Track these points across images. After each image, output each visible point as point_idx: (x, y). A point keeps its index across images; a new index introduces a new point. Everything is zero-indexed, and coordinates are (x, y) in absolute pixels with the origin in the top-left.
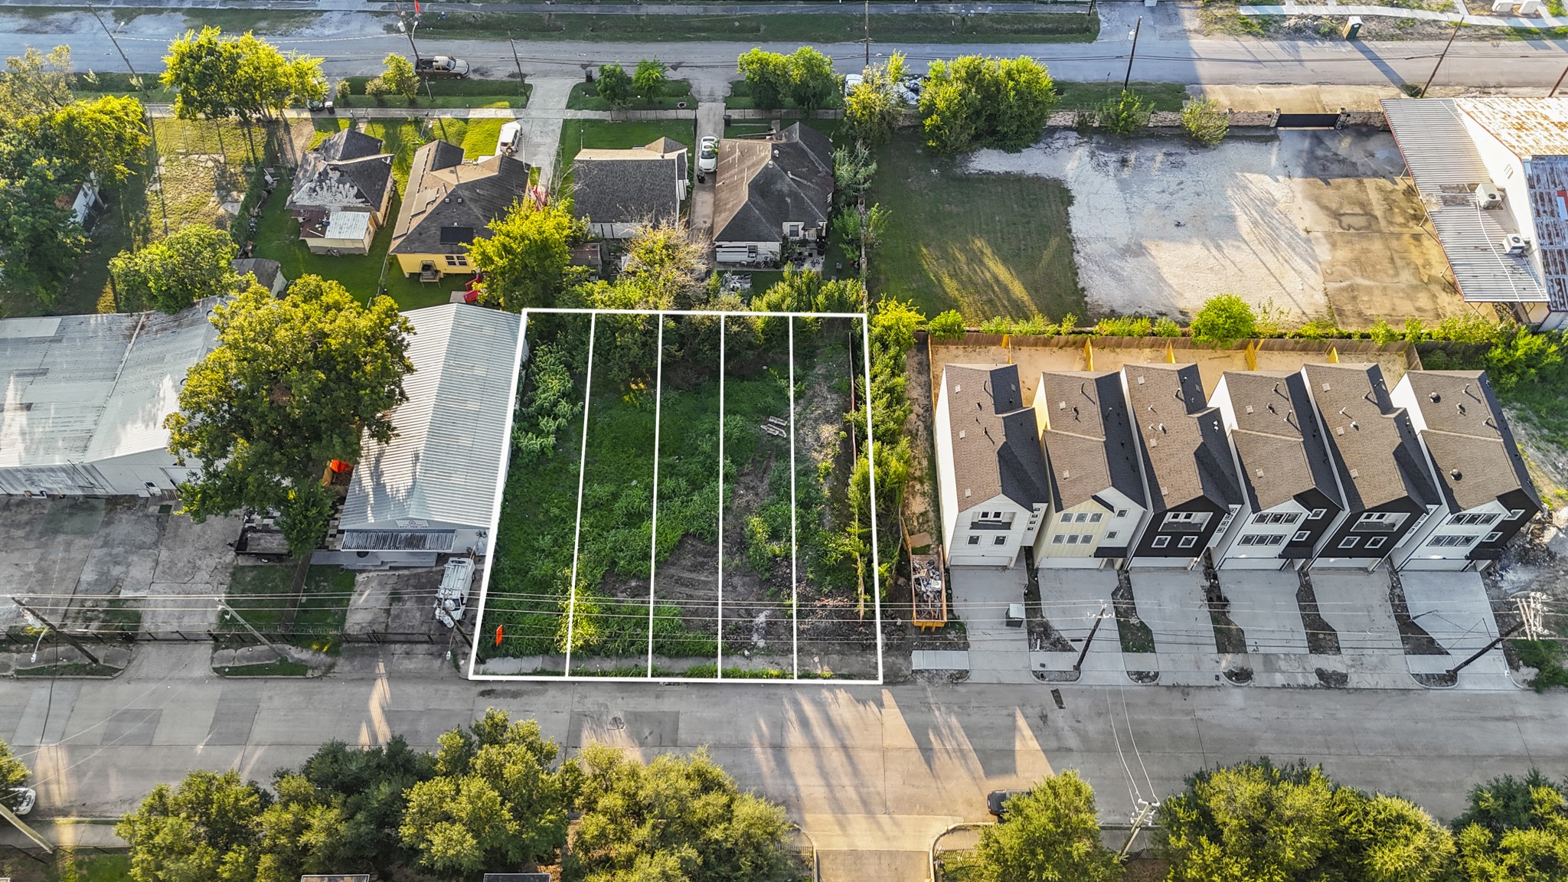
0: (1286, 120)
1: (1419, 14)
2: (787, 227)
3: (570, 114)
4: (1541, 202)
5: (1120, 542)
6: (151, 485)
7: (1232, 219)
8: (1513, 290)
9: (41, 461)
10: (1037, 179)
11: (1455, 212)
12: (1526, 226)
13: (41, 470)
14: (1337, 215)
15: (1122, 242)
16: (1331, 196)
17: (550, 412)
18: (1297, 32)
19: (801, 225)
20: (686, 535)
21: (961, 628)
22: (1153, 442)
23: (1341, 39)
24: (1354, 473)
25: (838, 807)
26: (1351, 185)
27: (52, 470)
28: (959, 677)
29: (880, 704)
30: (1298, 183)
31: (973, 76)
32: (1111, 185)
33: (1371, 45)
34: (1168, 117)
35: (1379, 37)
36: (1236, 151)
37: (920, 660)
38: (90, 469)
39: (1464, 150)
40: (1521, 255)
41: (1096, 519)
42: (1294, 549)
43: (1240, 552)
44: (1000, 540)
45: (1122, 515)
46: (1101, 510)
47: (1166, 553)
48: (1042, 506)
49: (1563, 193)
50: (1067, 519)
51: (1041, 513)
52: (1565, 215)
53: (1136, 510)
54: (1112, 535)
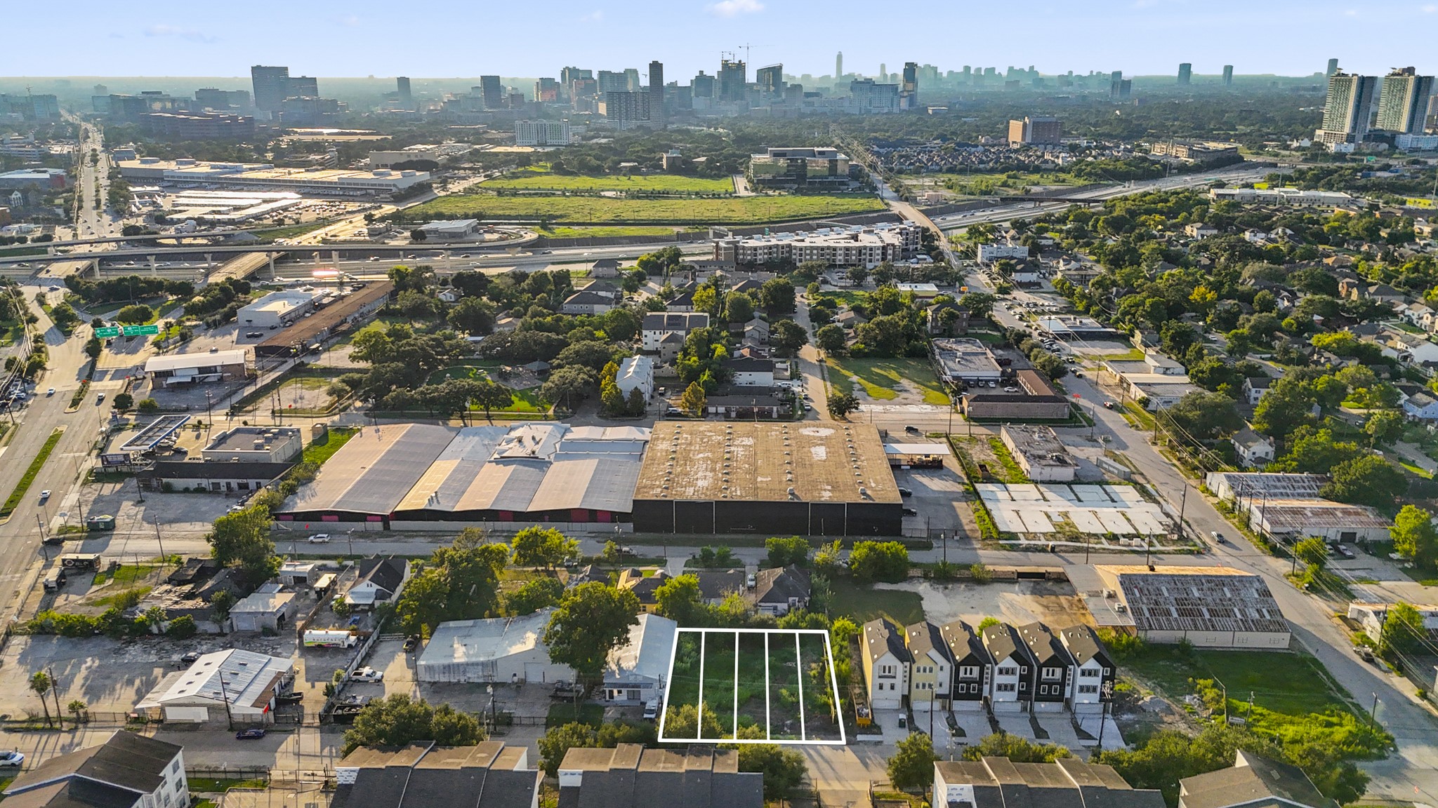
0: (1022, 575)
2: (791, 599)
3: (686, 569)
4: (1127, 591)
5: (945, 690)
6: (515, 675)
7: (998, 607)
8: (1120, 622)
9: (474, 660)
10: (906, 592)
11: (1094, 599)
12: (1123, 602)
13: (473, 664)
14: (1047, 607)
15: (947, 612)
16: (1044, 600)
17: (689, 655)
18: (1027, 549)
19: (797, 599)
20: (752, 696)
21: (879, 728)
22: (953, 645)
23: (1047, 552)
24: (1037, 654)
25: (825, 779)
26: (1053, 598)
27: (477, 664)
28: (880, 743)
29: (844, 750)
30: (1029, 597)
31: (872, 549)
32: (941, 595)
33: (1062, 554)
34: (966, 573)
35: (1066, 552)
36: (997, 586)
37: (859, 737)
38: (493, 664)
39: (1099, 580)
40: (1123, 611)
41: (931, 671)
42: (1022, 696)
43: (999, 697)
44: (892, 687)
45: (941, 669)
46: (932, 665)
47: (968, 697)
48: (907, 664)
49: (1136, 587)
50: (918, 671)
51: (908, 669)
52: (1138, 595)
53: (947, 666)
54: (941, 685)
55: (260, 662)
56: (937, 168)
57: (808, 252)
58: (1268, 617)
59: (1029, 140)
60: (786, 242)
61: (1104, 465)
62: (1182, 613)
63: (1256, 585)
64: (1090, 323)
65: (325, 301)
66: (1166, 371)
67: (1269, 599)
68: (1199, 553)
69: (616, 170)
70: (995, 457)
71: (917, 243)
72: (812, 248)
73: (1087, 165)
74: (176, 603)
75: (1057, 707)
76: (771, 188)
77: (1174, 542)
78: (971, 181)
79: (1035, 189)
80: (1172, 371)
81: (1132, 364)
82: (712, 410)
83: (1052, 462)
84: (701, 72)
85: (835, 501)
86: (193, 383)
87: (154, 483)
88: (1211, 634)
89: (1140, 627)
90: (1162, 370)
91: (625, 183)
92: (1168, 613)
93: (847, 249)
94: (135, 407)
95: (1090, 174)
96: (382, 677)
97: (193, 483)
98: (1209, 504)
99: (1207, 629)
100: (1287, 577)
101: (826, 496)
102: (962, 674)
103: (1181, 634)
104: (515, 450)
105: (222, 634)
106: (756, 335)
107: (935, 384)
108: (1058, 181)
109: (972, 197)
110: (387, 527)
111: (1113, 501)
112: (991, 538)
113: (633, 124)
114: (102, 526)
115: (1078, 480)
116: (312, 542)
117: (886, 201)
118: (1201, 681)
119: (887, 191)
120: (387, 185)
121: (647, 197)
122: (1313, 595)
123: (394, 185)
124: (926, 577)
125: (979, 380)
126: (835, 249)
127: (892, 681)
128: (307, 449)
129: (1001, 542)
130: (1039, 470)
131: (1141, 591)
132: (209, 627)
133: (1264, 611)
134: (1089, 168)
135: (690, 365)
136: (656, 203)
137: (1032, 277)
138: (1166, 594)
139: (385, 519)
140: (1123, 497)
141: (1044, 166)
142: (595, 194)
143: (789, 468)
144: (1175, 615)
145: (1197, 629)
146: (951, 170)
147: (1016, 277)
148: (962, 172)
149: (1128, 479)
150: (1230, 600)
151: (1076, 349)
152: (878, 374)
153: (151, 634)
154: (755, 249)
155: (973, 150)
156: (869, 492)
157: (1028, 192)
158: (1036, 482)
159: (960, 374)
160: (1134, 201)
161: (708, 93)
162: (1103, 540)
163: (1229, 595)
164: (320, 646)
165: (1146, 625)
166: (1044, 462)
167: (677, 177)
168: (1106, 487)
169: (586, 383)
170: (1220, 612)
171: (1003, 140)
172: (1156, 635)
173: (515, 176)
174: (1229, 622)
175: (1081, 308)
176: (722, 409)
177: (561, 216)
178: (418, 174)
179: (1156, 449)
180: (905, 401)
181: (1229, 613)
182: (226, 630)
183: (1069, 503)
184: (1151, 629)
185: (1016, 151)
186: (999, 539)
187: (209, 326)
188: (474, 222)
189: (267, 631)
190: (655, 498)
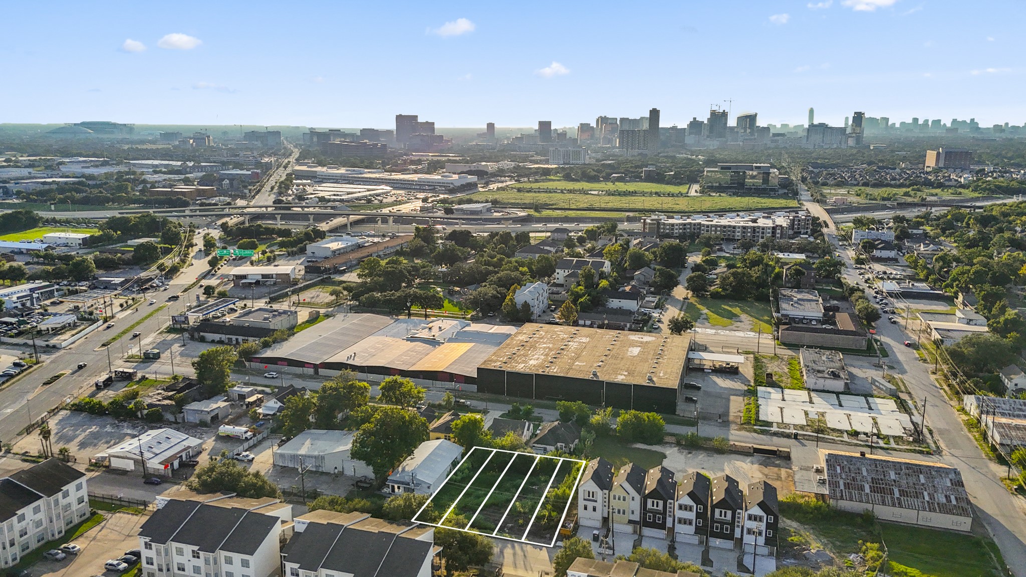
0: (757, 451)
1: (827, 436)
2: (559, 444)
4: (831, 467)
5: (636, 517)
6: (336, 468)
7: (725, 470)
8: (816, 490)
9: (313, 453)
10: (656, 451)
11: (804, 471)
12: (825, 476)
13: (309, 457)
14: (766, 475)
16: (767, 470)
17: (463, 471)
18: (775, 434)
19: (564, 445)
20: (493, 504)
22: (649, 482)
23: (791, 438)
24: (714, 498)
25: (515, 567)
27: (312, 457)
29: (541, 550)
30: (755, 467)
31: (636, 417)
32: (683, 457)
33: (802, 440)
34: (712, 445)
35: (807, 439)
36: (733, 456)
37: (562, 543)
38: (323, 458)
39: (814, 459)
40: (822, 482)
41: (624, 500)
42: (698, 530)
43: (679, 528)
44: (594, 509)
45: (633, 499)
46: (625, 495)
47: (653, 525)
48: (607, 492)
49: (839, 465)
50: (615, 498)
51: (607, 496)
52: (839, 471)
53: (638, 497)
54: (633, 512)
55: (180, 438)
56: (855, 183)
57: (713, 229)
58: (954, 502)
59: (941, 165)
60: (698, 221)
61: (877, 384)
62: (873, 490)
63: (952, 476)
64: (923, 287)
65: (366, 245)
66: (969, 322)
67: (960, 489)
68: (928, 453)
69: (607, 179)
70: (787, 370)
71: (807, 228)
72: (716, 226)
73: (983, 183)
74: (159, 400)
75: (729, 544)
76: (714, 192)
77: (909, 443)
78: (876, 192)
79: (929, 199)
80: (974, 322)
81: (943, 316)
82: (581, 322)
83: (827, 376)
84: (695, 119)
85: (625, 382)
86: (257, 283)
87: (196, 335)
88: (897, 510)
89: (833, 496)
90: (966, 321)
91: (610, 186)
92: (862, 488)
93: (744, 228)
94: (216, 294)
95: (985, 190)
96: (253, 458)
97: (217, 337)
98: (960, 420)
99: (894, 505)
100: (1002, 480)
101: (620, 378)
102: (649, 505)
103: (869, 507)
104: (425, 334)
105: (176, 423)
106: (642, 278)
107: (766, 318)
108: (956, 194)
109: (874, 202)
110: (316, 372)
111: (870, 408)
112: (749, 423)
113: (636, 152)
114: (151, 356)
115: (848, 391)
116: (266, 377)
117: (801, 202)
118: (868, 544)
119: (805, 195)
120: (447, 183)
121: (619, 195)
122: (1019, 496)
123: (452, 183)
124: (678, 444)
125: (804, 319)
126: (734, 227)
127: (594, 504)
128: (300, 325)
129: (755, 427)
130: (814, 381)
131: (842, 468)
132: (170, 417)
133: (953, 498)
134: (984, 185)
135: (577, 292)
136: (623, 198)
137: (892, 254)
138: (865, 473)
139: (316, 367)
140: (880, 407)
141: (947, 183)
142: (585, 192)
143: (604, 358)
144: (867, 490)
145: (884, 503)
146: (866, 184)
147: (876, 253)
148: (875, 186)
149: (894, 395)
150: (923, 484)
151: (900, 304)
152: (725, 309)
153: (137, 417)
154: (673, 225)
155: (891, 171)
156: (655, 379)
157: (923, 199)
158: (809, 389)
159: (788, 313)
160: (1011, 206)
161: (699, 133)
162: (845, 435)
163: (923, 480)
164: (228, 436)
165: (839, 495)
166: (820, 375)
167: (649, 184)
168: (870, 399)
169: (494, 297)
170: (910, 494)
171: (921, 166)
172: (845, 505)
173: (537, 181)
174: (917, 502)
175: (922, 276)
176: (588, 323)
177: (552, 205)
178: (469, 177)
179: (933, 377)
180: (736, 329)
181: (918, 495)
182: (179, 420)
183: (831, 407)
184: (842, 498)
185: (927, 173)
186: (755, 425)
187: (289, 255)
188: (489, 205)
189: (203, 424)
190: (493, 368)
